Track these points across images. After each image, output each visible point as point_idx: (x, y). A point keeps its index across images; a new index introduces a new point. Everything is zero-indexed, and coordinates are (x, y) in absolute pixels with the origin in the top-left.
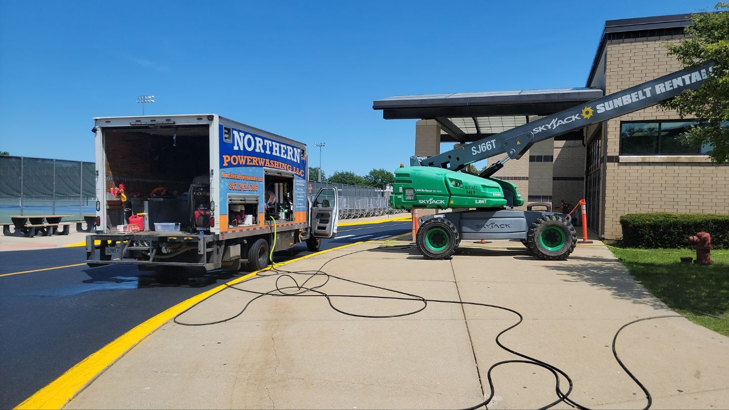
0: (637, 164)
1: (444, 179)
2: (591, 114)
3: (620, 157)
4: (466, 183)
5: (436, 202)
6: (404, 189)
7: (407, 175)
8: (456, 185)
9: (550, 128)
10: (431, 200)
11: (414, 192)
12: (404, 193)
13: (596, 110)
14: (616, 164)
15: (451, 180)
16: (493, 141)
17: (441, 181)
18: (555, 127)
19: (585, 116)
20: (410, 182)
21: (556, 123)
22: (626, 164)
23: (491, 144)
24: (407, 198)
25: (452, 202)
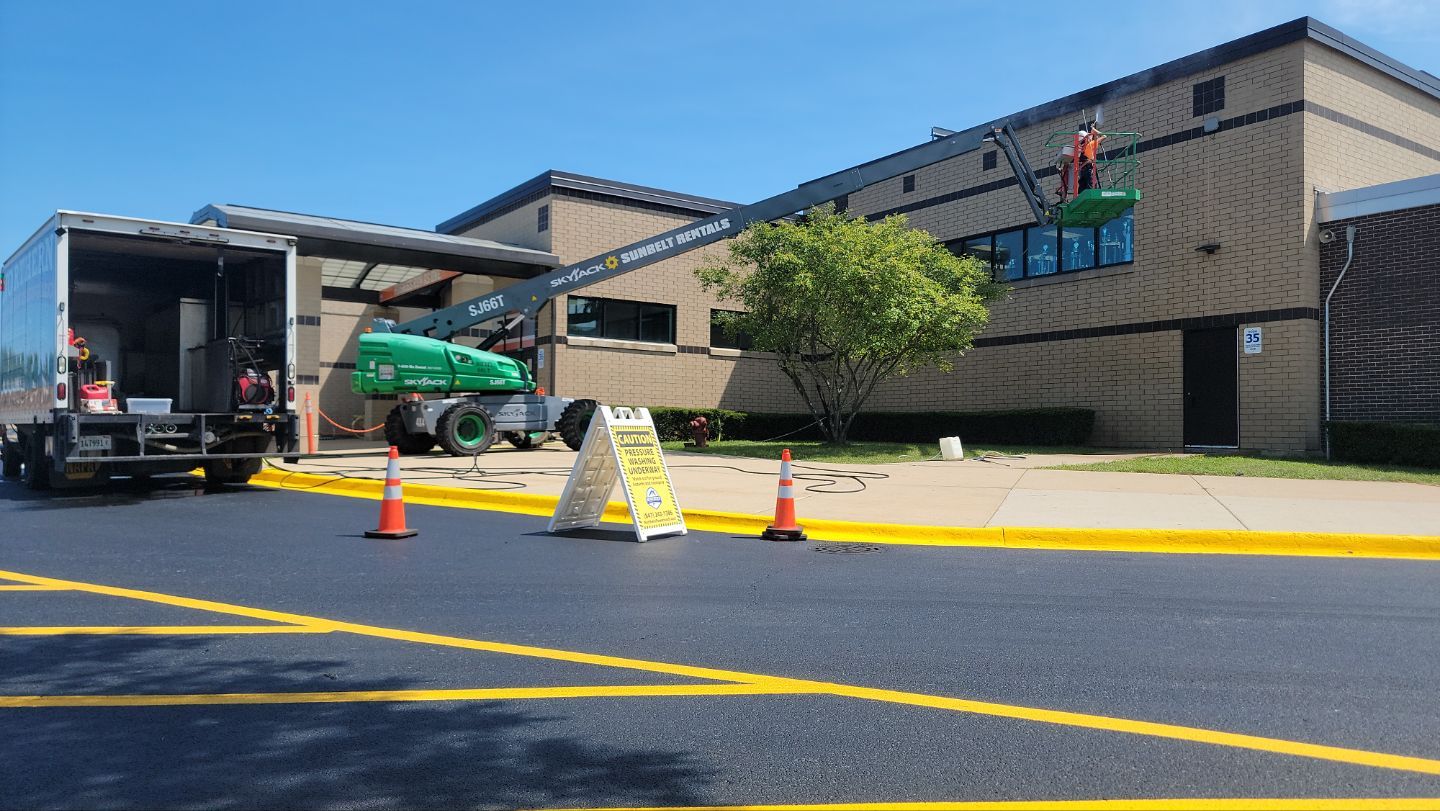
0: (586, 347)
1: (442, 351)
2: (616, 264)
3: (569, 337)
4: (477, 359)
5: (433, 383)
6: (377, 365)
7: (385, 345)
8: (462, 361)
9: (571, 280)
10: (424, 379)
11: (396, 368)
12: (376, 370)
13: (620, 260)
14: (565, 346)
15: (455, 354)
16: (500, 297)
17: (440, 355)
18: (577, 279)
19: (611, 267)
20: (389, 354)
21: (578, 274)
22: (574, 347)
23: (497, 300)
24: (381, 377)
25: (457, 383)
